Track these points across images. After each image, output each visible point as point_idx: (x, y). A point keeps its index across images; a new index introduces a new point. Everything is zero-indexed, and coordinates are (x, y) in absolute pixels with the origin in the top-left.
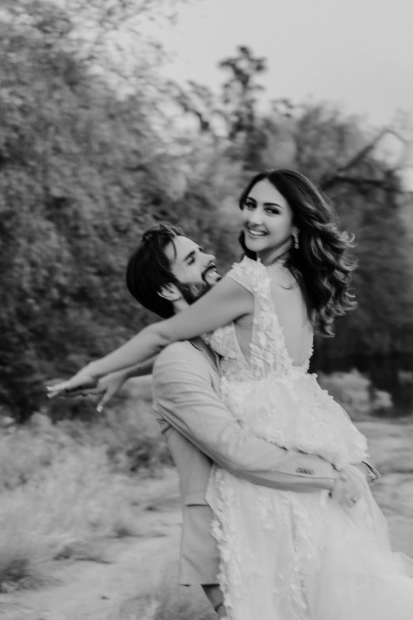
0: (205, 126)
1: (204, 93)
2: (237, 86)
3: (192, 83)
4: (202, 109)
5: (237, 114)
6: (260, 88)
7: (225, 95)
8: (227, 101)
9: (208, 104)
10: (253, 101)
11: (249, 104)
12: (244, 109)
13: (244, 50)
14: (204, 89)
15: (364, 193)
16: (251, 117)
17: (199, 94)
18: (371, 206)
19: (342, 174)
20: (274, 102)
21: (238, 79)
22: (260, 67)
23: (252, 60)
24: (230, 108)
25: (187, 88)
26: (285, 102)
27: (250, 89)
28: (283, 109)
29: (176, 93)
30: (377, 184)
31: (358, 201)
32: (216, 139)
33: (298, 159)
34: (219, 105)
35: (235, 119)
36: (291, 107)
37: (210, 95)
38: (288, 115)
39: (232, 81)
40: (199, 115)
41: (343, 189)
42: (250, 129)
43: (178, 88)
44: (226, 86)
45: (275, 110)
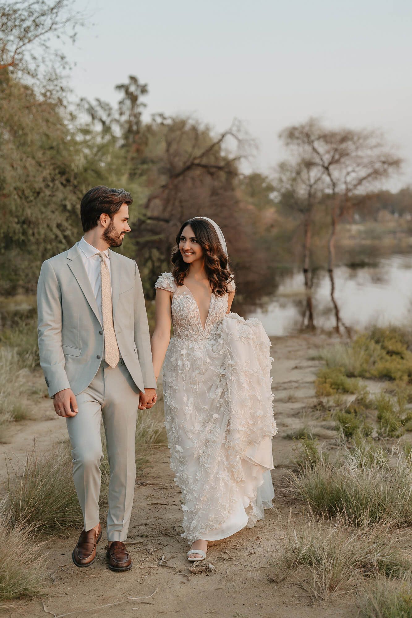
1: (107, 108)
2: (128, 103)
3: (98, 100)
4: (104, 118)
5: (129, 122)
6: (145, 105)
7: (120, 109)
8: (121, 113)
9: (109, 115)
10: (140, 114)
11: (137, 116)
12: (132, 119)
13: (133, 79)
14: (108, 105)
15: (212, 174)
16: (138, 123)
17: (102, 107)
18: (216, 183)
19: (197, 161)
20: (153, 115)
21: (128, 98)
22: (144, 90)
23: (138, 86)
24: (124, 118)
25: (94, 103)
26: (161, 115)
27: (138, 106)
28: (159, 120)
29: (86, 106)
30: (220, 168)
31: (208, 179)
32: (114, 139)
33: (168, 151)
34: (117, 116)
35: (127, 126)
36: (164, 118)
37: (110, 109)
38: (162, 124)
39: (124, 100)
40: (104, 123)
41: (198, 172)
42: (138, 132)
43: (88, 103)
44: (121, 103)
45: (154, 120)
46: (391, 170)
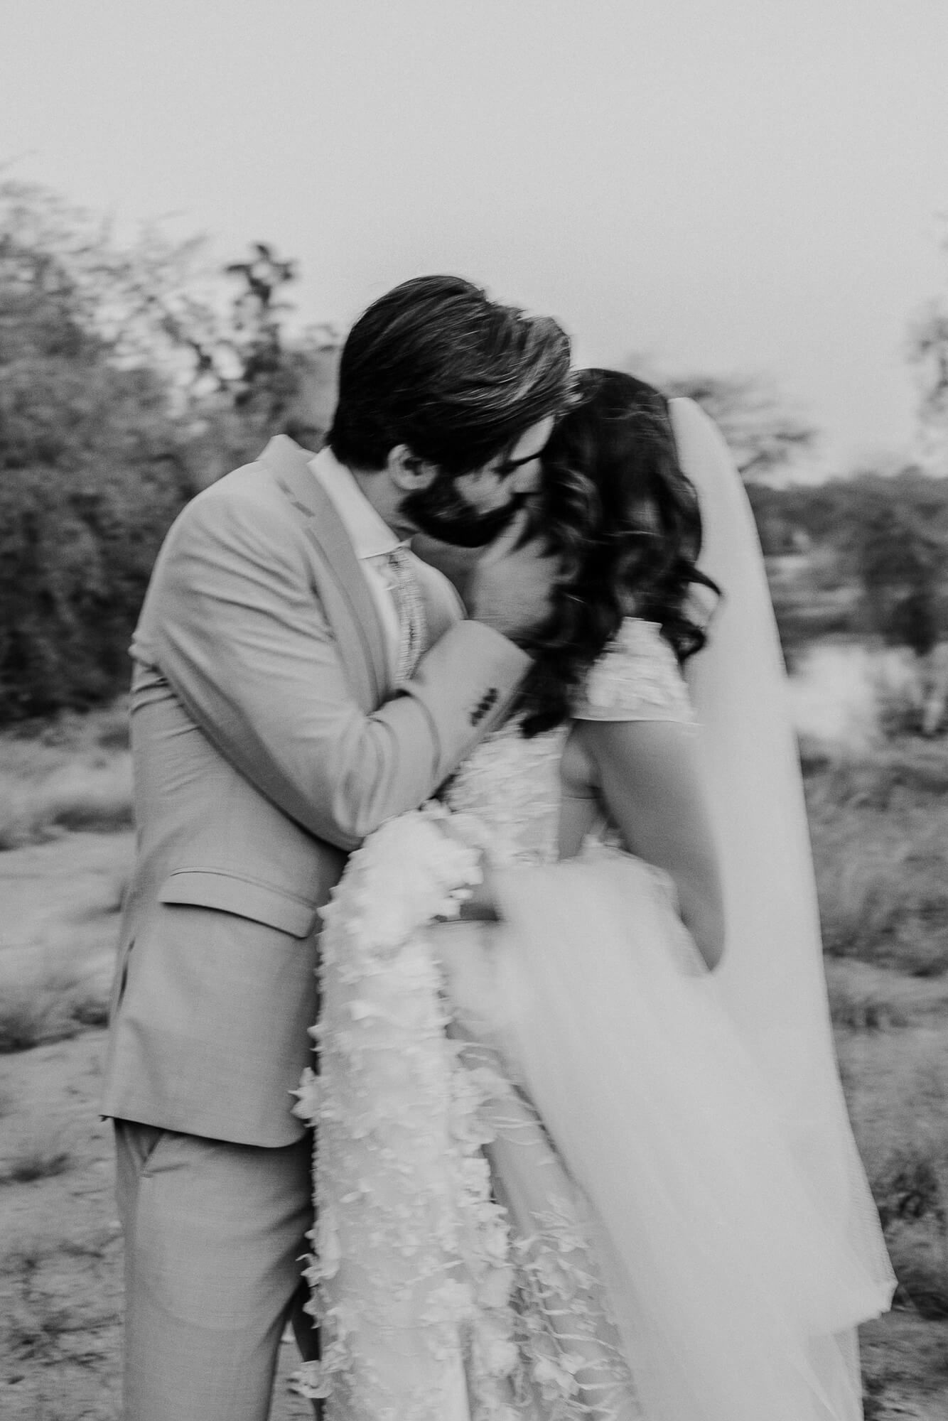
0: (205, 363)
1: (205, 316)
2: (254, 302)
3: (186, 301)
4: (199, 335)
5: (255, 345)
6: (287, 306)
7: (237, 317)
8: (239, 327)
9: (211, 331)
10: (278, 325)
11: (273, 330)
12: (264, 338)
13: (263, 250)
14: (204, 308)
16: (275, 348)
17: (196, 316)
20: (310, 328)
21: (255, 292)
22: (287, 274)
23: (275, 265)
24: (245, 337)
25: (177, 307)
27: (274, 307)
28: (322, 338)
29: (160, 315)
32: (223, 382)
34: (226, 332)
35: (250, 353)
36: (335, 335)
37: (212, 317)
39: (245, 296)
40: (197, 347)
42: (272, 367)
43: (164, 307)
44: (238, 303)
45: (311, 339)
46: (795, 450)
